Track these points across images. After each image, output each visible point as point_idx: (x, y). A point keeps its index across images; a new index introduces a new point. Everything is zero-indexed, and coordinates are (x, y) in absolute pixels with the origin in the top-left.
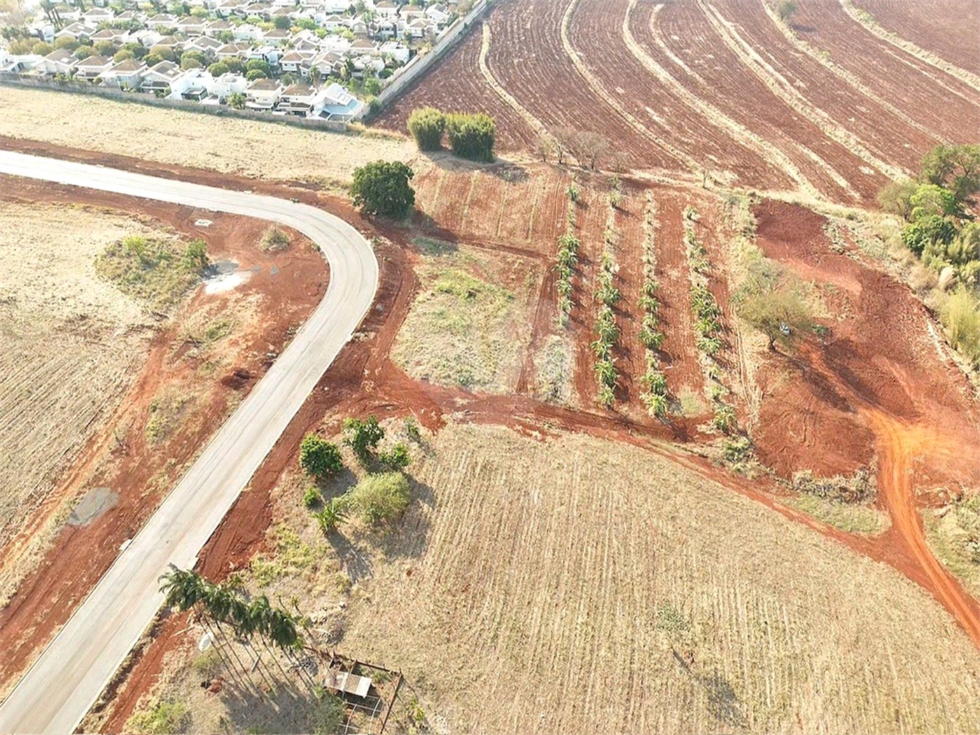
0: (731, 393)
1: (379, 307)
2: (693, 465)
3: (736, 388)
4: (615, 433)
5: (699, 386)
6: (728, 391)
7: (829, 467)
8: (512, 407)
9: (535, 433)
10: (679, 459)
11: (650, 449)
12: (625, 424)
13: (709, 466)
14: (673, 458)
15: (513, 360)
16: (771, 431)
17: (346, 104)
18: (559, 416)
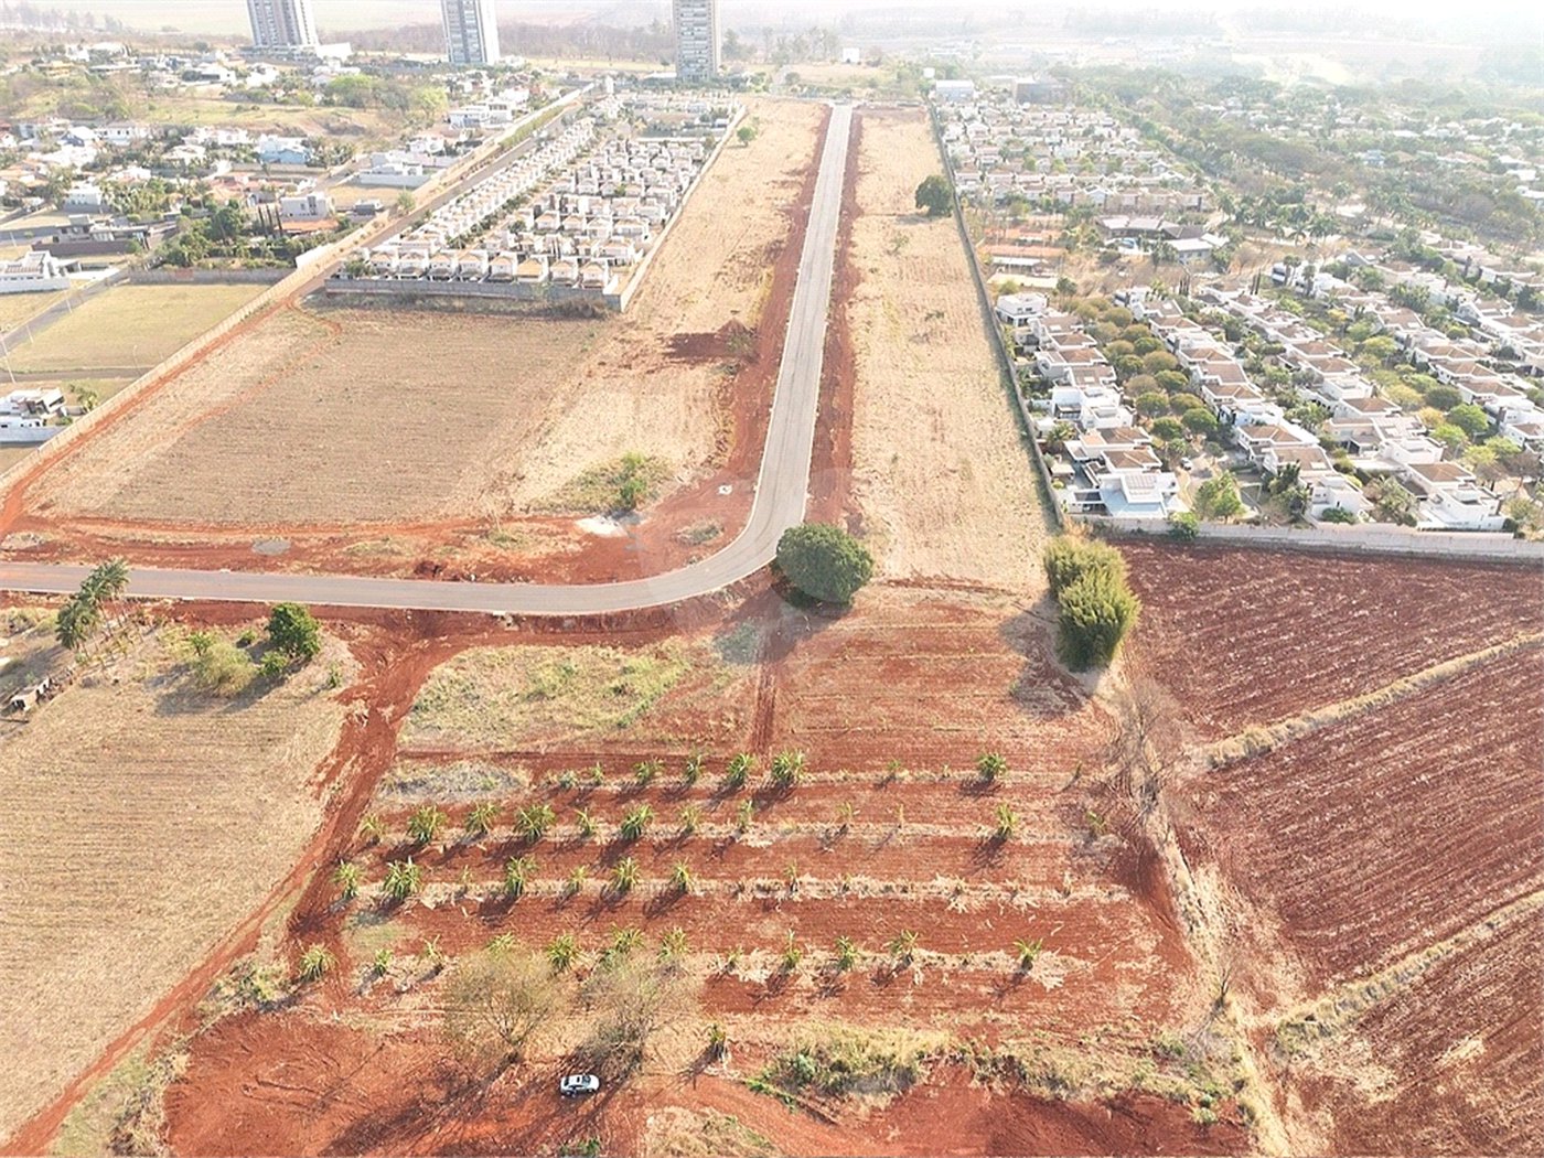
0: (399, 993)
1: (567, 623)
2: (242, 934)
3: (409, 1003)
4: (319, 852)
5: (417, 949)
6: (404, 988)
7: (190, 1109)
8: (375, 751)
9: (322, 776)
10: (256, 921)
11: (282, 888)
12: (335, 860)
13: (239, 953)
14: (260, 913)
15: (466, 741)
16: (291, 1037)
17: (1130, 500)
18: (355, 795)
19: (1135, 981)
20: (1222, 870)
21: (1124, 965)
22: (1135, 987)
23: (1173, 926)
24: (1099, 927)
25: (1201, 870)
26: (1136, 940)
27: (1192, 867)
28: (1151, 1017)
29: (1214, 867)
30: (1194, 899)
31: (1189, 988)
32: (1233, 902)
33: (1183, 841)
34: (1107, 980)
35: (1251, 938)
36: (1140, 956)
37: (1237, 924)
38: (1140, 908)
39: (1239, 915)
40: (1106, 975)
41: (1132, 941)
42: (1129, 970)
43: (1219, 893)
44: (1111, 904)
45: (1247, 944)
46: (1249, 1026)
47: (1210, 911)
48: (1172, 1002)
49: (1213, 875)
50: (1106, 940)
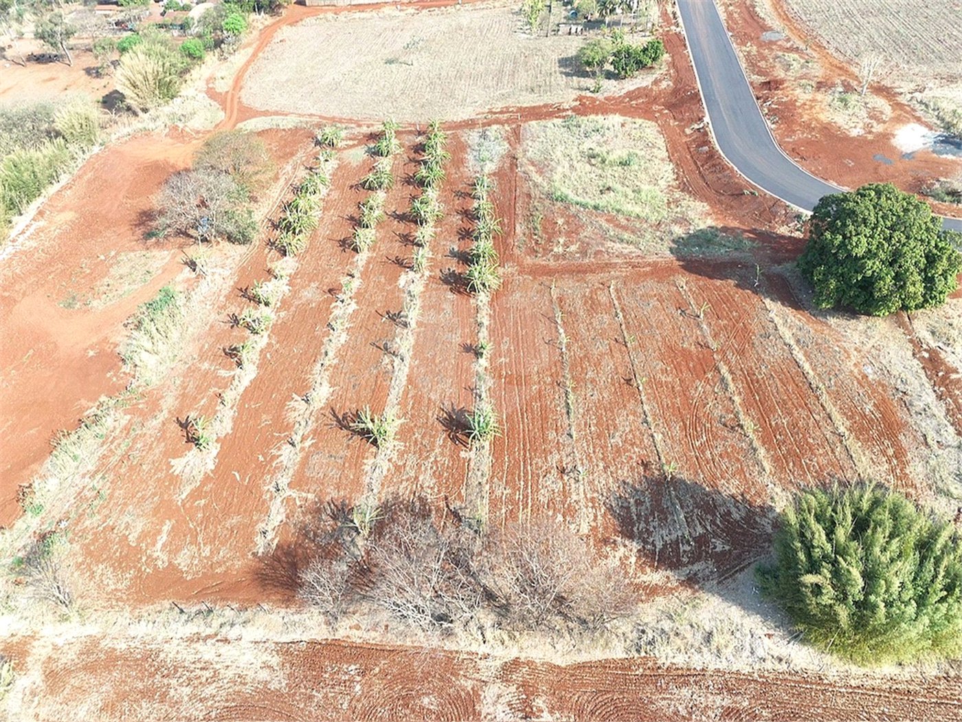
19: (143, 536)
20: (264, 691)
21: (166, 528)
22: (136, 535)
23: (201, 595)
24: (226, 513)
25: (275, 660)
26: (194, 548)
27: (285, 650)
28: (94, 541)
29: (278, 682)
30: (233, 633)
31: (109, 589)
32: (210, 690)
33: (336, 650)
34: (156, 511)
35: (147, 694)
36: (173, 549)
37: (174, 682)
38: (238, 564)
39: (188, 690)
40: (164, 509)
41: (194, 542)
42: (159, 532)
43: (230, 673)
44: (253, 533)
45: (140, 685)
46: (35, 643)
47: (207, 652)
48: (101, 566)
49: (264, 675)
50: (206, 519)
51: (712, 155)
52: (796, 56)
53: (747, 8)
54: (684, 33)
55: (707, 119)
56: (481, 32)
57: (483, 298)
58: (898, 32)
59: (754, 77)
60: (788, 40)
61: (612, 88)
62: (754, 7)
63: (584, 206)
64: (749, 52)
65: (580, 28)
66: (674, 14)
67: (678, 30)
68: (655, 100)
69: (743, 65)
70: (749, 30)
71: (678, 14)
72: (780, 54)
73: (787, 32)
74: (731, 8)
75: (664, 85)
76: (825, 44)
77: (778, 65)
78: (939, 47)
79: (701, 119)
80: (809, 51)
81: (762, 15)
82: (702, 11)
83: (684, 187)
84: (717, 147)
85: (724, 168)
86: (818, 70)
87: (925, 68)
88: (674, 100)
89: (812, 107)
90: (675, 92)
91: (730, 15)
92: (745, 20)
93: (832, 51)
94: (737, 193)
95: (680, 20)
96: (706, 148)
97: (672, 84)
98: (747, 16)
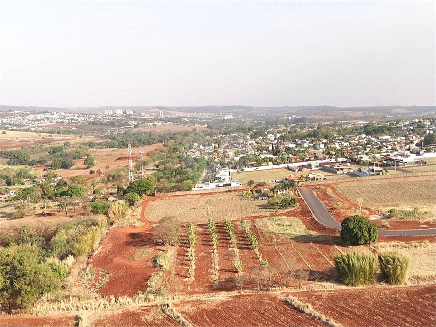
34: (184, 285)
40: (186, 285)
42: (188, 288)
50: (199, 285)
51: (316, 222)
52: (340, 202)
53: (324, 192)
54: (303, 198)
55: (313, 216)
56: (229, 201)
57: (256, 250)
58: (372, 196)
59: (327, 208)
60: (338, 199)
61: (282, 211)
62: (326, 192)
63: (280, 234)
64: (325, 203)
65: (266, 198)
66: (299, 194)
67: (301, 198)
68: (296, 213)
69: (324, 205)
70: (325, 198)
71: (300, 194)
72: (335, 202)
73: (337, 198)
74: (318, 193)
75: (298, 210)
76: (350, 200)
77: (335, 205)
78: (385, 200)
79: (312, 216)
80: (344, 201)
81: (329, 194)
82: (308, 193)
83: (309, 229)
84: (317, 220)
85: (320, 224)
86: (347, 205)
87: (380, 204)
88: (302, 213)
89: (345, 213)
90: (302, 211)
91: (318, 194)
92: (324, 196)
93: (352, 201)
94: (325, 228)
95: (301, 195)
96: (314, 221)
97: (301, 209)
98: (324, 194)
